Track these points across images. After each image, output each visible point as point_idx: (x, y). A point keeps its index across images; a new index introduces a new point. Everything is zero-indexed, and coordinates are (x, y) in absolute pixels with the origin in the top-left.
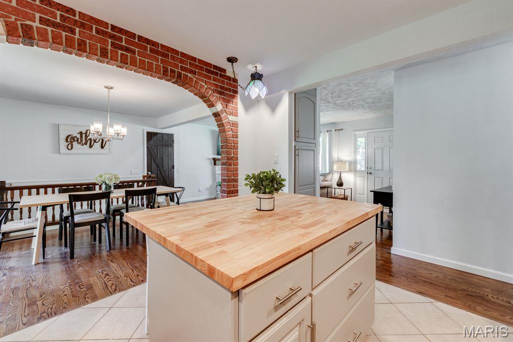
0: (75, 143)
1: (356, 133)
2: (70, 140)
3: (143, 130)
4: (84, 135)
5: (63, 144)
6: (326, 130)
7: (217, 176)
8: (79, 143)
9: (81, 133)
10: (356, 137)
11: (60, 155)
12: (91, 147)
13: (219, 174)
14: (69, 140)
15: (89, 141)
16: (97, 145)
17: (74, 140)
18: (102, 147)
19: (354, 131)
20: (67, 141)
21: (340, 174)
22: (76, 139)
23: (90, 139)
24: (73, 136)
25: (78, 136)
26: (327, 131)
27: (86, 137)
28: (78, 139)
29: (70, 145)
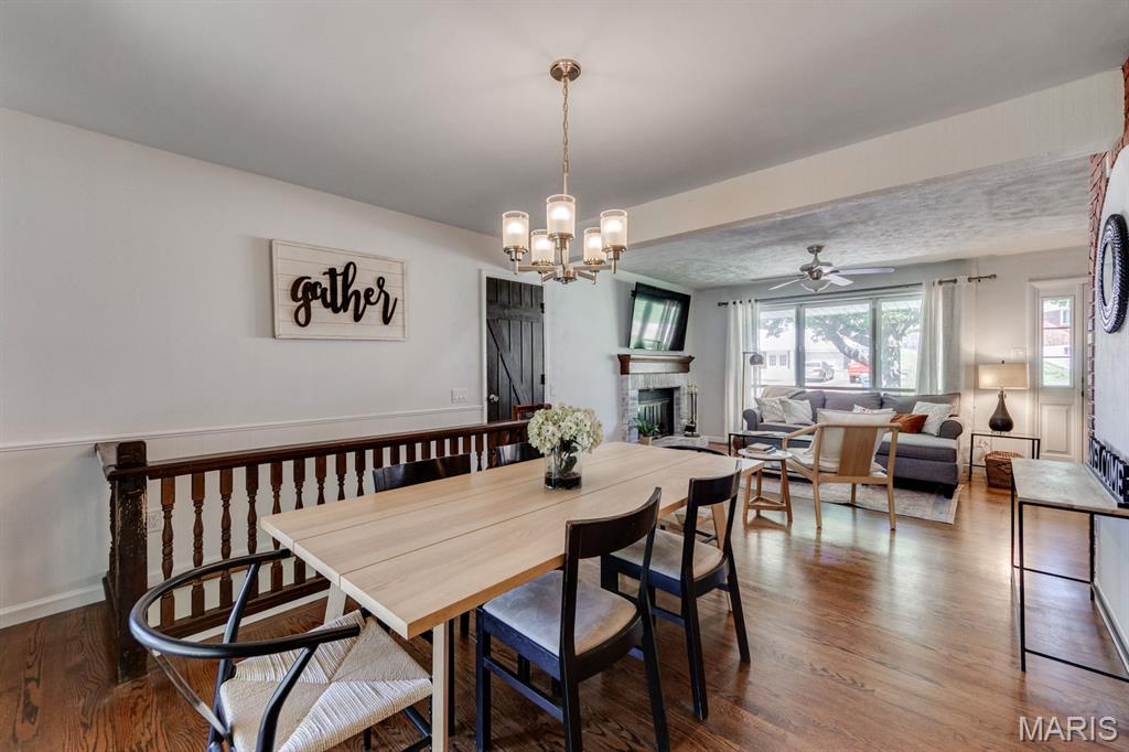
0: (316, 305)
1: (1037, 285)
2: (305, 292)
3: (480, 271)
4: (340, 279)
5: (285, 306)
6: (937, 280)
7: (630, 402)
8: (326, 305)
9: (332, 273)
10: (1037, 299)
11: (275, 341)
12: (357, 317)
13: (634, 399)
14: (300, 295)
15: (353, 298)
16: (373, 313)
17: (315, 297)
18: (386, 320)
19: (1031, 280)
20: (294, 298)
21: (1002, 397)
22: (319, 291)
23: (356, 293)
24: (312, 281)
25: (326, 283)
26: (940, 283)
27: (346, 286)
29: (303, 310)
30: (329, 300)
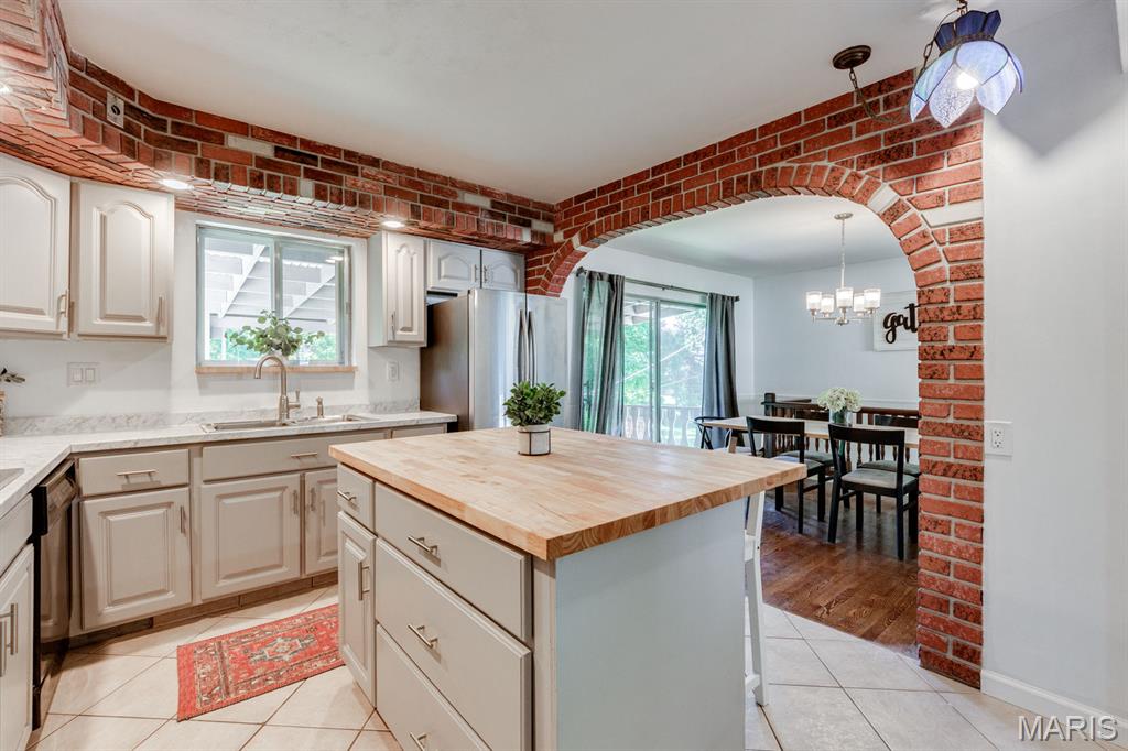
0: (900, 329)
4: (917, 309)
5: (880, 331)
8: (907, 328)
11: (874, 353)
14: (889, 324)
17: (899, 324)
20: (886, 327)
22: (902, 320)
25: (907, 314)
28: (906, 319)
29: (891, 334)
30: (909, 324)
